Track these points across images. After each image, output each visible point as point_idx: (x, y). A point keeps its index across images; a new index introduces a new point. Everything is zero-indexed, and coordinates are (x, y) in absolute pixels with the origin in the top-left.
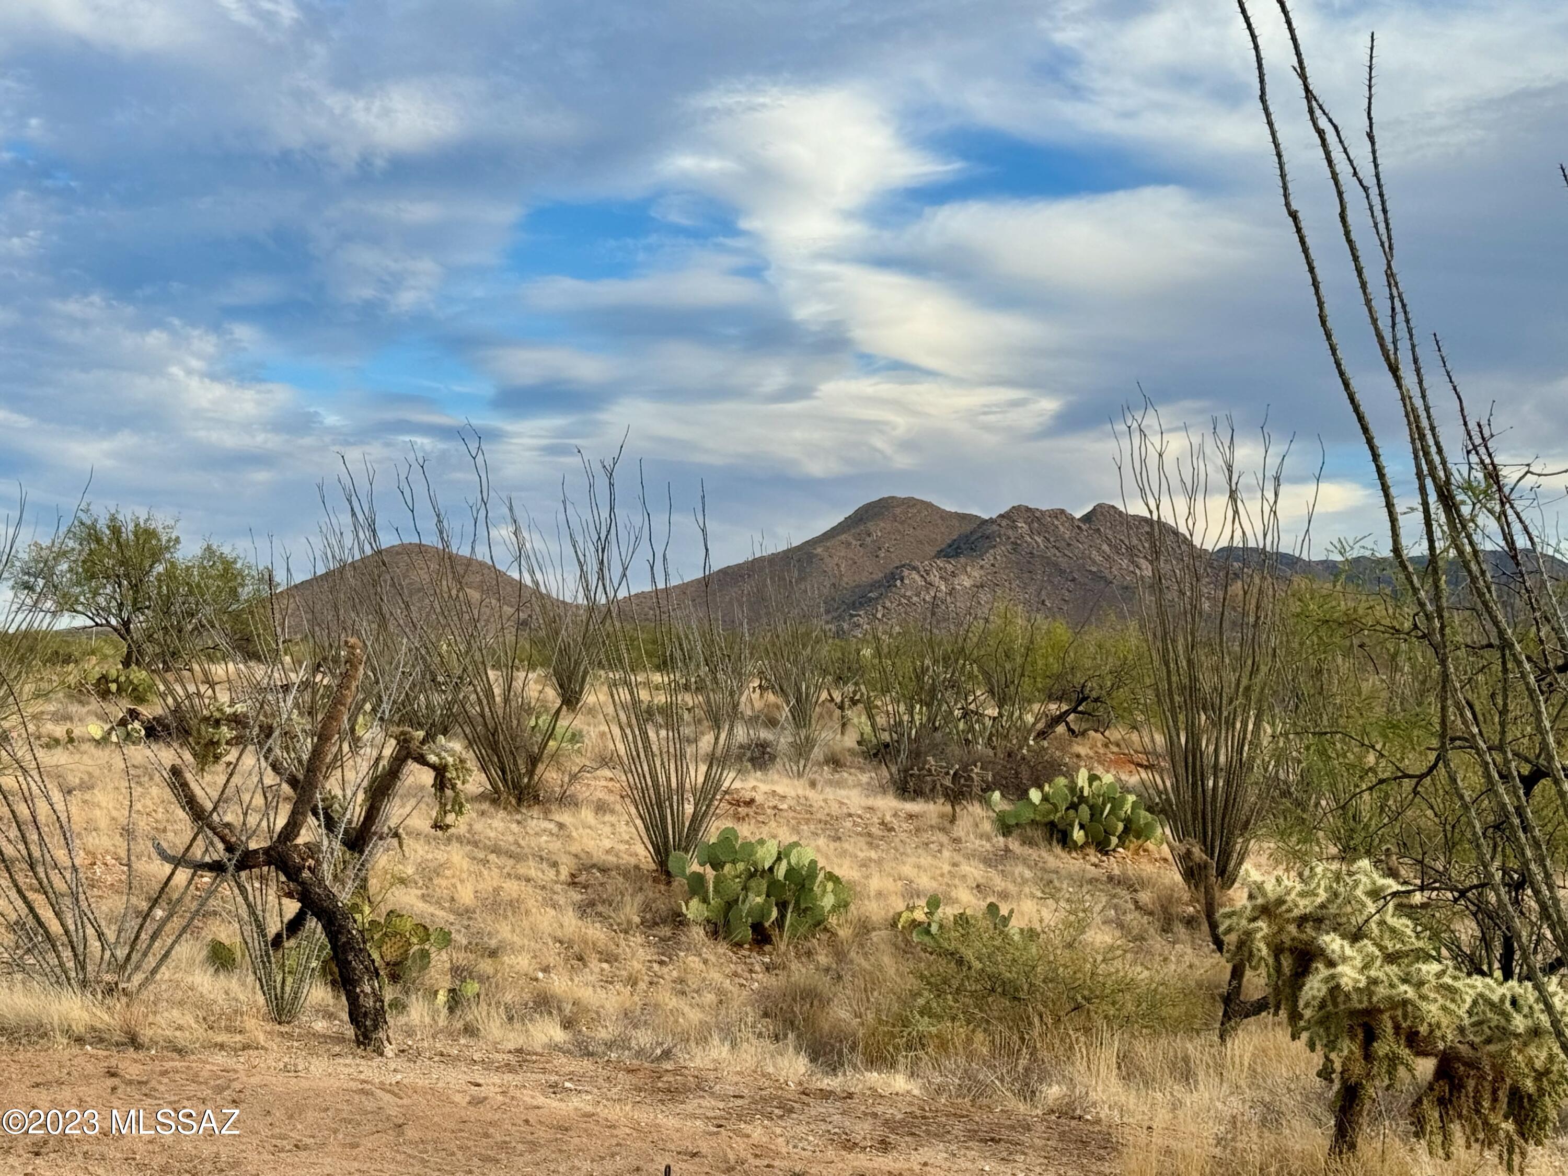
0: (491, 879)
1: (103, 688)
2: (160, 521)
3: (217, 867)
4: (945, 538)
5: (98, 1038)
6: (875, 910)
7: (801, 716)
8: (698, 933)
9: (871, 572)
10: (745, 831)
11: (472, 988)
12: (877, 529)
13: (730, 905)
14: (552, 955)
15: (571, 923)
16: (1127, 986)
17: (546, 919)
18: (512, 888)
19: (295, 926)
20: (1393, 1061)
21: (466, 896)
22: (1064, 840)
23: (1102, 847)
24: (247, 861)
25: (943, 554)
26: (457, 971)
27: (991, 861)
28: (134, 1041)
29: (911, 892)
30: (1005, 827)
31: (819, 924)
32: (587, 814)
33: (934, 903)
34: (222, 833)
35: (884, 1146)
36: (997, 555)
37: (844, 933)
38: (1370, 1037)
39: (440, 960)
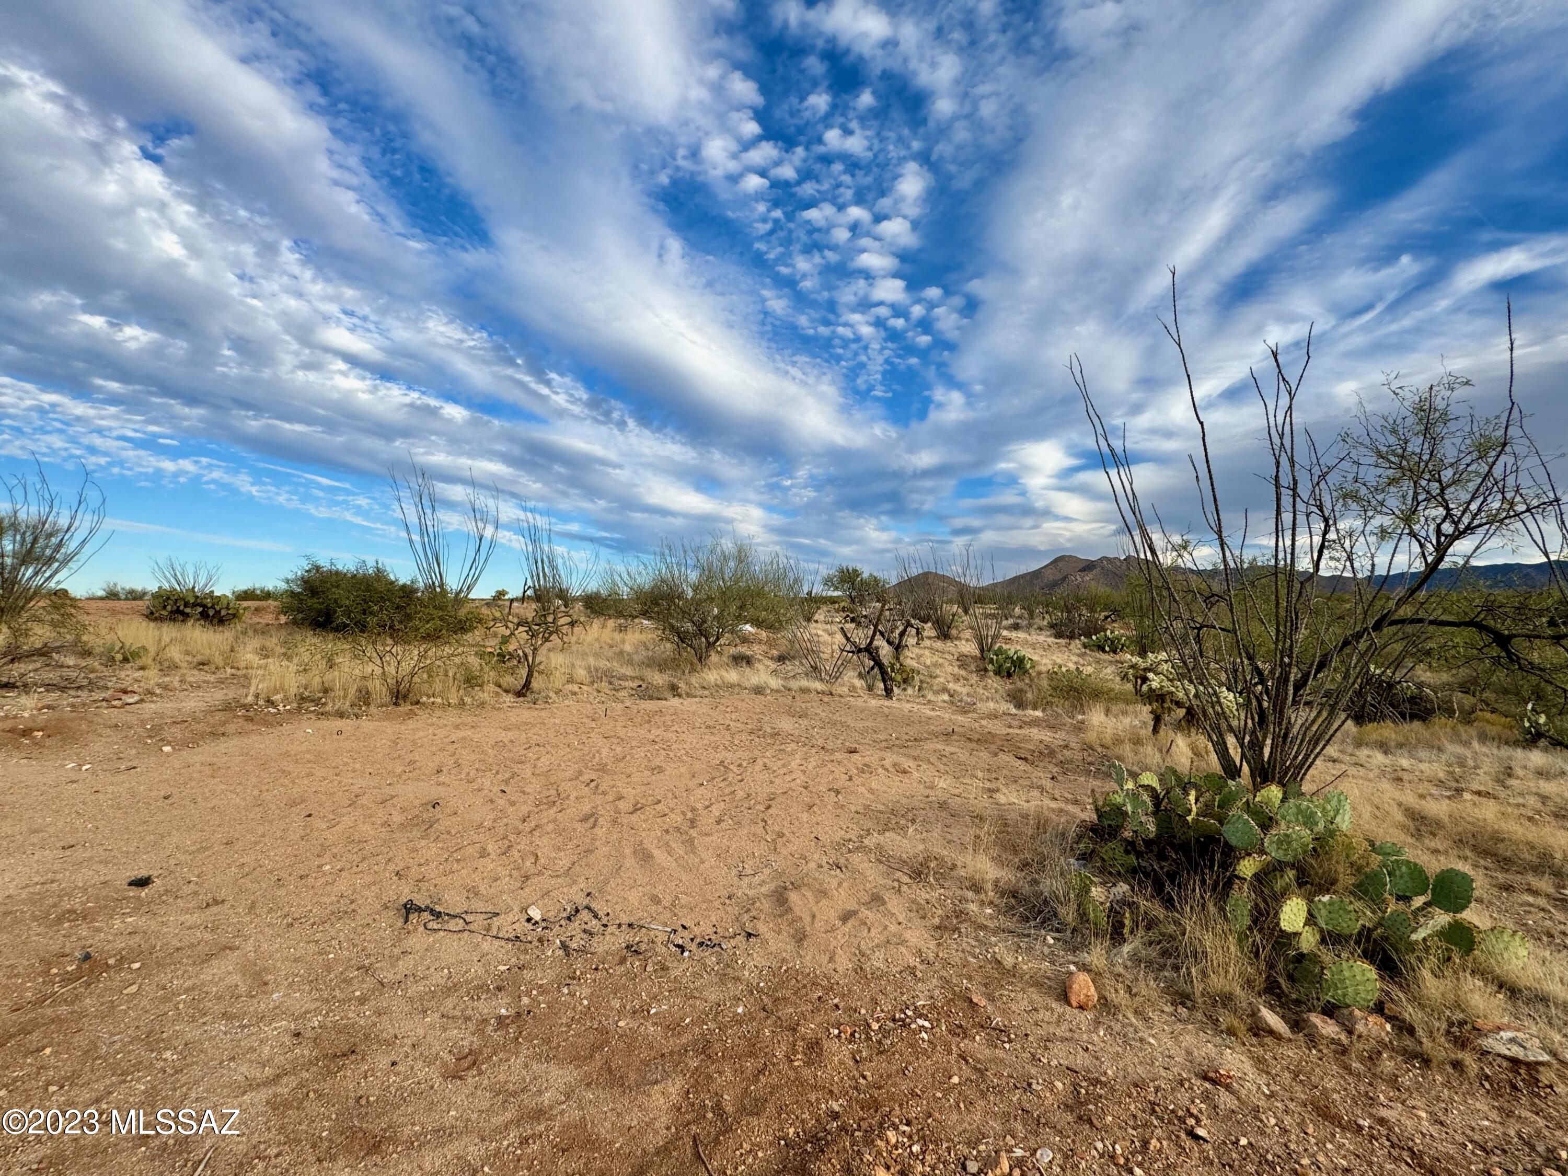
0: (935, 658)
1: (843, 610)
2: (859, 567)
3: (853, 652)
4: (1081, 566)
5: (823, 693)
6: (1044, 669)
7: (1031, 616)
8: (991, 674)
9: (1059, 576)
10: (1005, 647)
11: (925, 685)
12: (1060, 564)
13: (1001, 666)
14: (950, 678)
15: (956, 670)
16: (1112, 690)
17: (949, 669)
18: (941, 661)
19: (872, 668)
20: (1169, 709)
21: (928, 662)
22: (1104, 651)
23: (1115, 652)
24: (860, 651)
25: (1080, 571)
26: (921, 681)
27: (1082, 655)
28: (831, 694)
29: (1055, 664)
30: (1085, 646)
31: (1026, 671)
32: (963, 642)
33: (1060, 667)
34: (854, 643)
35: (1021, 727)
36: (1097, 571)
37: (1034, 674)
38: (1163, 702)
39: (917, 678)
